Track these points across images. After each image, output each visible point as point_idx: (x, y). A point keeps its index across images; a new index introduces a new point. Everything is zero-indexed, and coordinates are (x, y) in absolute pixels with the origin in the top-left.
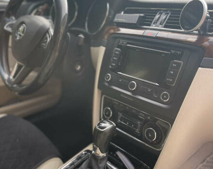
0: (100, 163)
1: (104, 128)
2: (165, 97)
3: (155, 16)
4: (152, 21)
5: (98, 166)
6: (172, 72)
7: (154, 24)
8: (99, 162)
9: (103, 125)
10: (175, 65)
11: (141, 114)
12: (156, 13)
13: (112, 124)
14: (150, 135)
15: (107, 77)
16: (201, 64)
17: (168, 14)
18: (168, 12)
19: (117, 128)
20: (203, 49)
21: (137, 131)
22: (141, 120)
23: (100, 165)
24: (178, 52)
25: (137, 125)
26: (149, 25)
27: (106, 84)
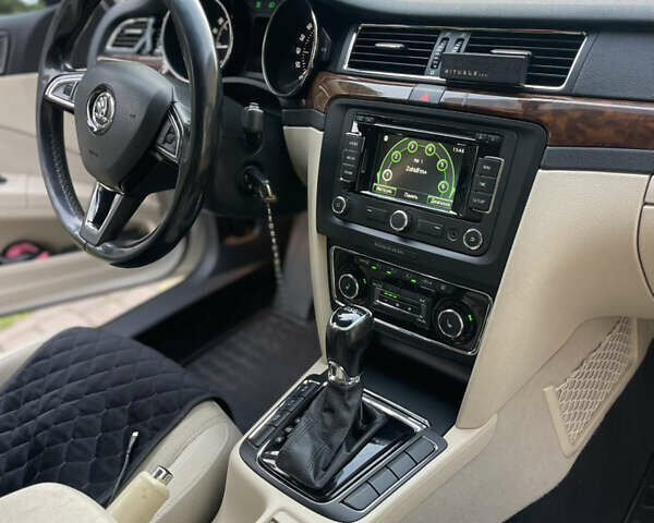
0: (349, 398)
1: (350, 322)
2: (473, 239)
3: (432, 47)
4: (426, 62)
5: (346, 405)
6: (483, 184)
7: (432, 67)
8: (346, 396)
9: (344, 317)
10: (488, 168)
11: (425, 281)
12: (435, 40)
13: (364, 312)
14: (450, 326)
15: (338, 205)
16: (542, 163)
17: (462, 40)
18: (463, 36)
19: (376, 319)
20: (543, 127)
21: (421, 318)
22: (425, 293)
23: (350, 403)
24: (493, 138)
25: (419, 306)
26: (421, 72)
27: (337, 220)
